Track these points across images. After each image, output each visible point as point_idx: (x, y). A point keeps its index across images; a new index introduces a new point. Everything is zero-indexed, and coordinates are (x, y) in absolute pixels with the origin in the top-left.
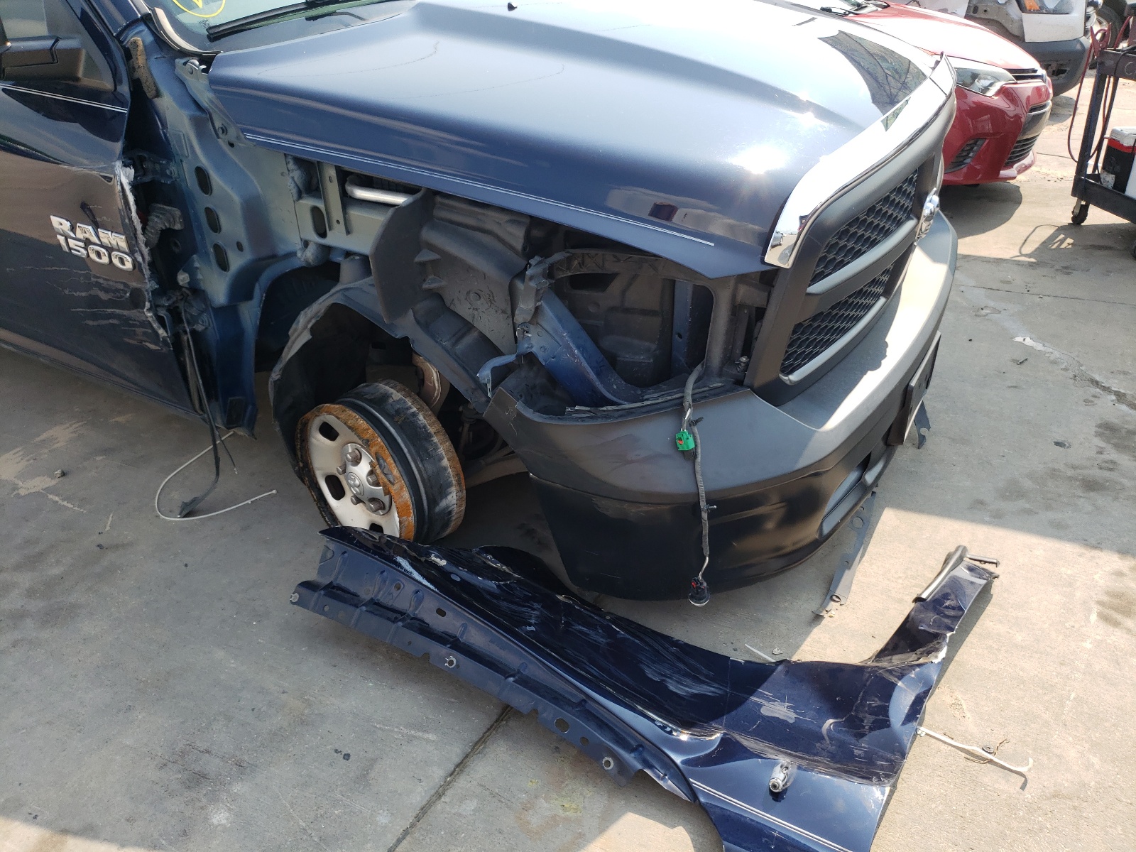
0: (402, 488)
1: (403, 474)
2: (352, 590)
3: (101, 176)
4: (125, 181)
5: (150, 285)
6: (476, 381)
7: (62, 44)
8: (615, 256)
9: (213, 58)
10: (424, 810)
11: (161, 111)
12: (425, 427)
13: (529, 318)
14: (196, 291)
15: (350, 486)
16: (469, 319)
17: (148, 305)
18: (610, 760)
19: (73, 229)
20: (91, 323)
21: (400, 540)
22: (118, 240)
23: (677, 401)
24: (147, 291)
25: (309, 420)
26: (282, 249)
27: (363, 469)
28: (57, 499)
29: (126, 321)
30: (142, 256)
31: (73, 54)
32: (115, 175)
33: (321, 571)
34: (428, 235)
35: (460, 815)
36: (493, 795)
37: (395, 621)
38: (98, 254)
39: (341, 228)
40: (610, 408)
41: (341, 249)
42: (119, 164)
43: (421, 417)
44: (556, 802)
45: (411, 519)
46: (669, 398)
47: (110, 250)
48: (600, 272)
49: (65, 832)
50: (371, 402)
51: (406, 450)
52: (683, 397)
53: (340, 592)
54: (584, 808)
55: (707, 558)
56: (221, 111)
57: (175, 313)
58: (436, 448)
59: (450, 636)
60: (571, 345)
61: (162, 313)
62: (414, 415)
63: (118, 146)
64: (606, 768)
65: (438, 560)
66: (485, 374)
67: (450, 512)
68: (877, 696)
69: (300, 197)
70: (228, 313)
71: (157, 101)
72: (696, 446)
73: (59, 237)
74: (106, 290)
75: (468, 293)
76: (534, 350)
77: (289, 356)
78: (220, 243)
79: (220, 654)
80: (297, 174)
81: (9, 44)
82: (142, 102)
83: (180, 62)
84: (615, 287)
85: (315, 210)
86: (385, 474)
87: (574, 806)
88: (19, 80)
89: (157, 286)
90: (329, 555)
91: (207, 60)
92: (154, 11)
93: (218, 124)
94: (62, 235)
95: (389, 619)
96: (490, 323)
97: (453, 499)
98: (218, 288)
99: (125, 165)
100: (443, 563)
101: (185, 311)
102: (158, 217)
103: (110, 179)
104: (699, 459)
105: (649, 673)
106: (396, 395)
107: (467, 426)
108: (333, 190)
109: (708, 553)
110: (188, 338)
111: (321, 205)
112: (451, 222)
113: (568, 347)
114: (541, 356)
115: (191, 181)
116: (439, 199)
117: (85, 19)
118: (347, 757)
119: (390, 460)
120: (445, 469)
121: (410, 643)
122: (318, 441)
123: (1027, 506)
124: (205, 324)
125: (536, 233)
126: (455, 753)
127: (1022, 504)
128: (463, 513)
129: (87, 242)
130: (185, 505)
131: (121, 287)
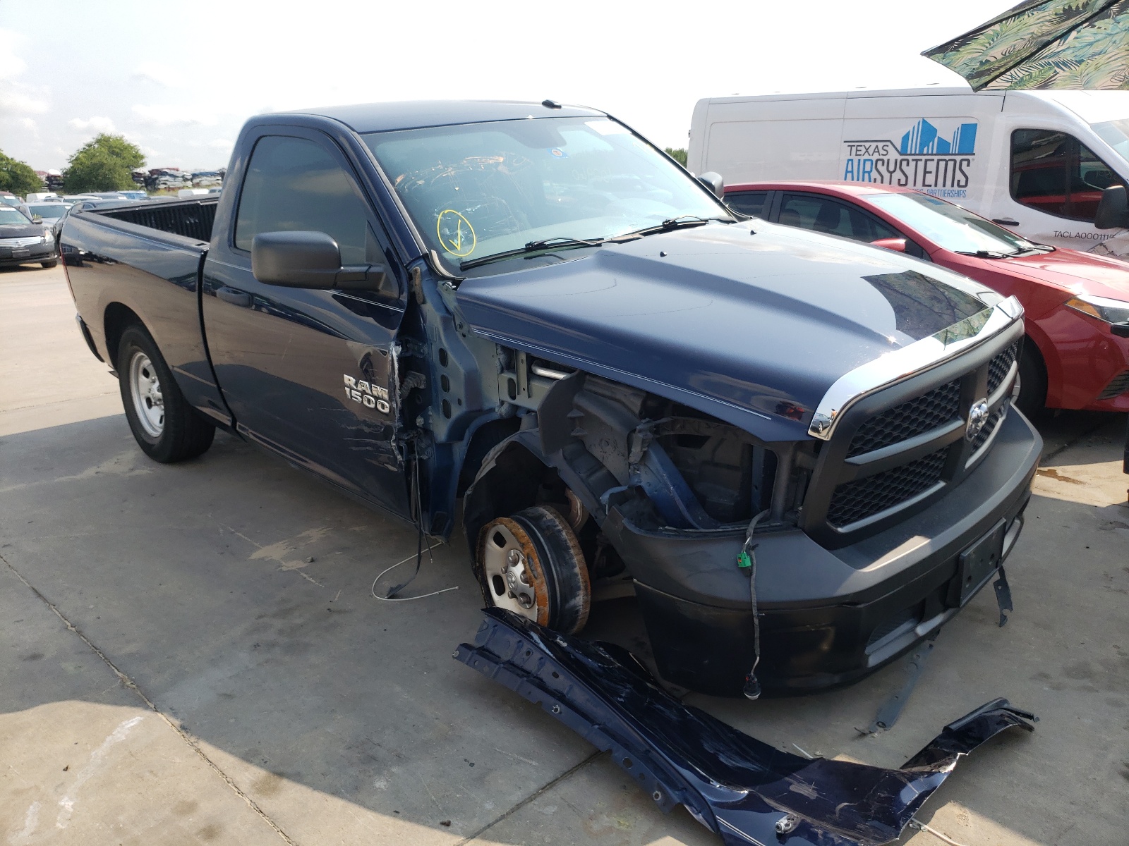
0: (542, 583)
1: (545, 572)
2: (496, 653)
3: (381, 351)
4: (395, 354)
5: (398, 424)
6: (598, 501)
7: (373, 270)
8: (707, 424)
9: (461, 281)
10: (519, 806)
11: (424, 312)
12: (566, 541)
13: (638, 460)
14: (427, 431)
15: (509, 582)
16: (600, 459)
17: (394, 437)
18: (659, 793)
19: (356, 384)
20: (354, 448)
21: (537, 623)
22: (383, 392)
23: (742, 532)
24: (395, 427)
25: (488, 529)
26: (487, 406)
27: (518, 569)
28: (305, 575)
29: (377, 448)
30: (397, 405)
31: (379, 275)
32: (389, 350)
33: (477, 638)
34: (578, 400)
35: (543, 814)
36: (569, 806)
37: (522, 676)
38: (369, 401)
39: (524, 394)
40: (691, 530)
41: (524, 408)
42: (393, 344)
43: (564, 533)
44: (615, 819)
45: (547, 609)
46: (737, 529)
47: (377, 398)
48: (696, 434)
49: (281, 775)
50: (531, 519)
51: (549, 556)
52: (746, 530)
53: (487, 653)
54: (635, 826)
55: (758, 658)
56: (461, 314)
57: (410, 445)
58: (572, 558)
59: (559, 693)
60: (669, 483)
61: (402, 444)
62: (559, 531)
63: (394, 332)
64: (655, 799)
65: (561, 642)
66: (605, 498)
67: (577, 611)
68: (887, 790)
69: (502, 372)
70: (445, 448)
71: (423, 306)
72: (752, 565)
73: (347, 389)
74: (369, 426)
75: (601, 441)
76: (642, 484)
77: (481, 476)
78: (447, 399)
79: (398, 689)
80: (502, 357)
81: (342, 268)
82: (414, 306)
83: (440, 283)
84: (708, 446)
85: (510, 381)
86: (532, 571)
87: (627, 824)
88: (345, 290)
89: (402, 426)
90: (485, 627)
91: (457, 283)
92: (430, 252)
93: (458, 322)
94: (348, 387)
95: (518, 675)
96: (613, 462)
97: (580, 600)
98: (441, 429)
99: (397, 345)
100: (565, 645)
101: (417, 445)
102: (410, 379)
103: (385, 353)
104: (754, 576)
105: (706, 747)
106: (549, 516)
107: (600, 549)
108: (523, 368)
109: (759, 653)
110: (415, 463)
111: (514, 378)
112: (595, 393)
113: (666, 484)
114: (647, 489)
115: (436, 357)
116: (588, 377)
117: (388, 254)
118: (472, 765)
119: (537, 560)
120: (576, 575)
121: (530, 693)
122: (492, 546)
123: (1090, 684)
124: (429, 455)
125: (650, 403)
126: (549, 777)
127: (1087, 682)
128: (588, 614)
129: (364, 393)
130: (392, 589)
131: (379, 424)
